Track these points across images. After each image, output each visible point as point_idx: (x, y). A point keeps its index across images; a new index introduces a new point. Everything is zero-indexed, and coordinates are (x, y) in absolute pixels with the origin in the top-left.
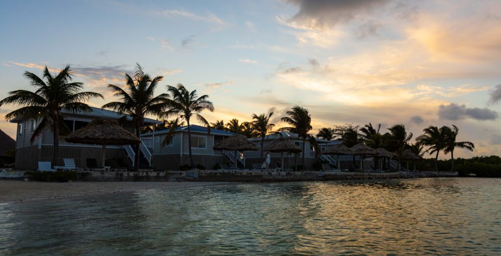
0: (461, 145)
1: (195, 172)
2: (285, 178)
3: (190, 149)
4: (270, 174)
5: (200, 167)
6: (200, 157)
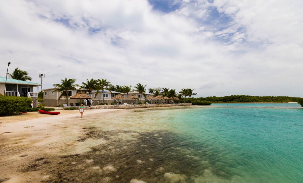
0: (193, 94)
1: (105, 105)
2: (133, 107)
3: (103, 98)
4: (129, 106)
5: (107, 104)
6: (106, 100)
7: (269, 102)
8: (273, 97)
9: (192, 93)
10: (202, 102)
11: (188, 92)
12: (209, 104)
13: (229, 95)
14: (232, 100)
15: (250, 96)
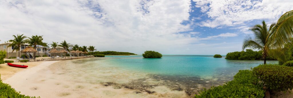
7: (123, 55)
8: (123, 53)
9: (94, 49)
10: (100, 55)
11: (92, 48)
12: (104, 56)
13: (106, 51)
14: (108, 54)
15: (116, 52)
